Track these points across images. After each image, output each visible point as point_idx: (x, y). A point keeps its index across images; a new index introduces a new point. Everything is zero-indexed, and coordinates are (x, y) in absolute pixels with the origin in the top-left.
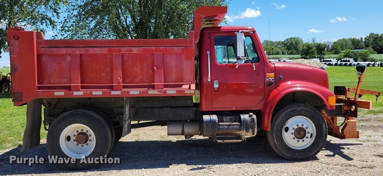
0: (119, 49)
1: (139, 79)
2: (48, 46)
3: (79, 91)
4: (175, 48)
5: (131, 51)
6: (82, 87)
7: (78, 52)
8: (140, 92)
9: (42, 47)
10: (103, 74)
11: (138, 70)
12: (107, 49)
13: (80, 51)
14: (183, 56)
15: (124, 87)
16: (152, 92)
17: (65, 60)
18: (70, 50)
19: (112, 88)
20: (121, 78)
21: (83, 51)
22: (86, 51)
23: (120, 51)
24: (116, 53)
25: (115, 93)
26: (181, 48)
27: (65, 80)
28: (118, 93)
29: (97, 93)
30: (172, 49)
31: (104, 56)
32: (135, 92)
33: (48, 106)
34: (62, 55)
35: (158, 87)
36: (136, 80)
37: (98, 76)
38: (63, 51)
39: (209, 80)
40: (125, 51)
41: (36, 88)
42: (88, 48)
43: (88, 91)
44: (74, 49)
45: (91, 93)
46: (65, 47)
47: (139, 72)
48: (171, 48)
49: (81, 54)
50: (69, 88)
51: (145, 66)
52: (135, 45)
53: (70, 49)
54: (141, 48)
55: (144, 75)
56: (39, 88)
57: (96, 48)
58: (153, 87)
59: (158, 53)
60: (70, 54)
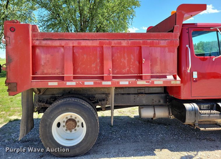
0: (109, 42)
1: (126, 70)
2: (42, 39)
3: (72, 81)
4: (161, 41)
5: (120, 43)
6: (75, 78)
7: (71, 44)
8: (129, 82)
9: (37, 40)
10: (93, 65)
11: (126, 62)
12: (98, 41)
13: (73, 43)
14: (167, 49)
15: (114, 77)
16: (140, 83)
17: (58, 52)
18: (63, 43)
19: (102, 78)
20: (111, 69)
21: (76, 43)
22: (79, 43)
23: (110, 43)
24: (107, 45)
25: (105, 83)
26: (167, 41)
27: (58, 71)
28: (109, 83)
29: (89, 83)
30: (159, 42)
31: (95, 48)
32: (124, 83)
33: (38, 92)
34: (55, 47)
35: (146, 78)
36: (124, 71)
37: (89, 67)
38: (57, 43)
39: (189, 71)
40: (115, 43)
41: (31, 78)
42: (80, 41)
43: (80, 81)
44: (67, 41)
45: (83, 83)
46: (59, 39)
47: (126, 64)
48: (157, 41)
49: (73, 46)
50: (62, 78)
51: (133, 57)
52: (124, 39)
53: (64, 41)
54: (130, 41)
55: (131, 66)
56: (34, 78)
57: (88, 41)
58: (141, 78)
59: (145, 46)
60: (63, 46)
